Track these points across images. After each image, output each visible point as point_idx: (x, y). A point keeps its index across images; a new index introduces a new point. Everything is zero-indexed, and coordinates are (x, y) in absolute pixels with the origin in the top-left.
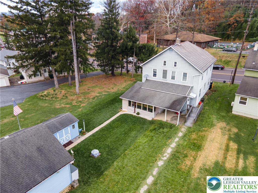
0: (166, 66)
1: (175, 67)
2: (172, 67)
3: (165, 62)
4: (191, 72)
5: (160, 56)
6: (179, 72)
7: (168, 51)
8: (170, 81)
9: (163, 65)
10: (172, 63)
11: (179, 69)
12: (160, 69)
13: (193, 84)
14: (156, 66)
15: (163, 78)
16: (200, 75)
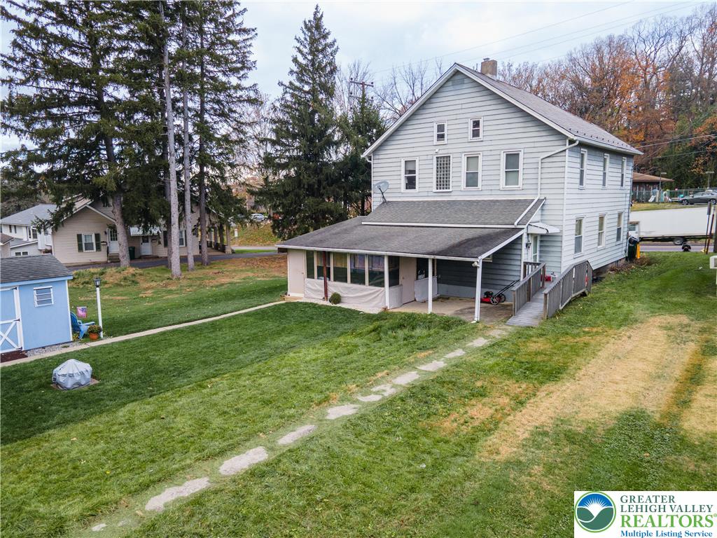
0: (445, 142)
1: (475, 139)
2: (466, 140)
3: (441, 128)
4: (532, 145)
5: (422, 112)
6: (489, 153)
7: (450, 86)
8: (462, 194)
9: (435, 142)
10: (465, 126)
11: (490, 143)
12: (425, 158)
13: (543, 192)
14: (415, 149)
15: (437, 189)
16: (565, 150)
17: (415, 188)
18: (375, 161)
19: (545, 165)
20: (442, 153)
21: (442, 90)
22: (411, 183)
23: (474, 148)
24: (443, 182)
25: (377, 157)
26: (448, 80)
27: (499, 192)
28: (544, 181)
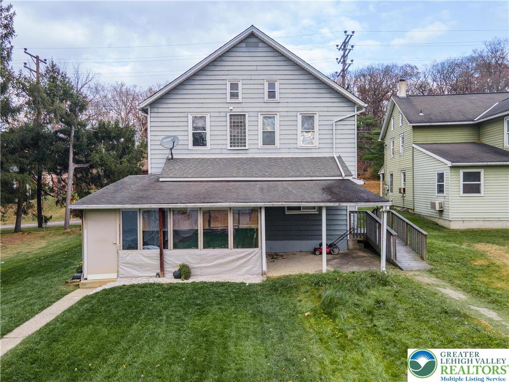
0: (240, 100)
1: (271, 100)
2: (262, 100)
3: (234, 86)
4: (326, 109)
5: (212, 68)
6: (286, 114)
7: (243, 48)
8: (259, 151)
9: (229, 100)
10: (261, 87)
11: (286, 105)
12: (217, 114)
13: (338, 150)
14: (204, 105)
15: (231, 146)
16: (354, 115)
17: (205, 145)
18: (153, 115)
19: (338, 127)
20: (237, 110)
21: (235, 49)
22: (199, 140)
23: (271, 108)
24: (238, 140)
25: (156, 110)
26: (241, 42)
27: (297, 151)
28: (338, 141)
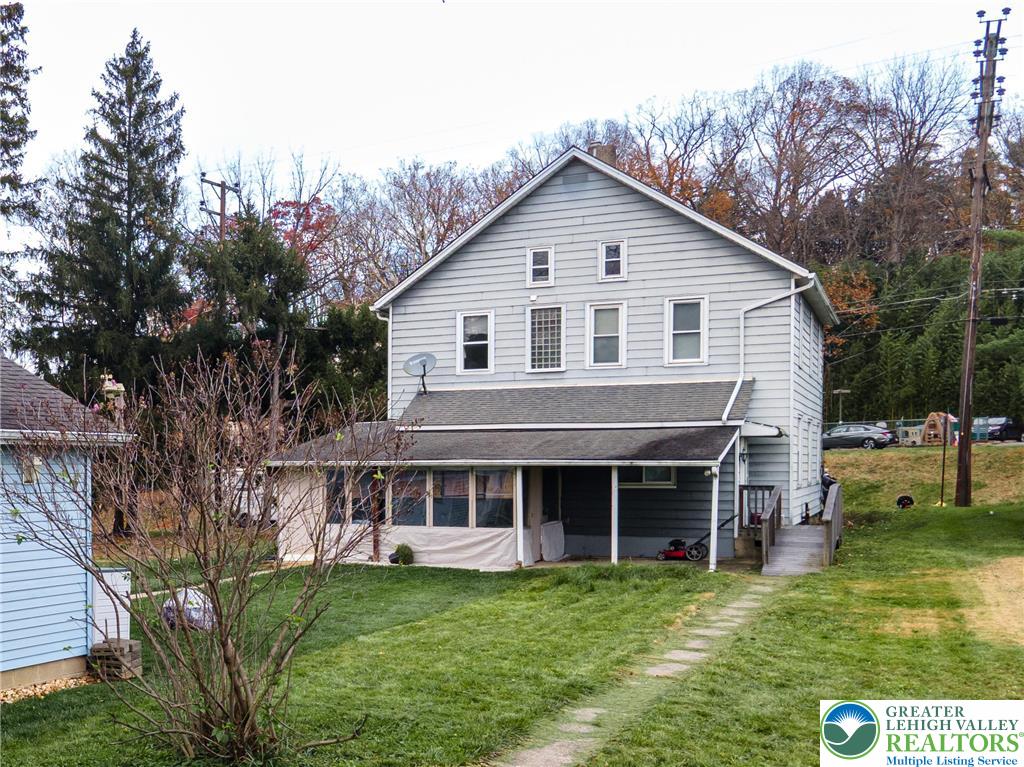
0: (551, 281)
1: (612, 278)
2: (592, 280)
3: (540, 258)
4: (726, 288)
5: (502, 229)
6: (641, 302)
7: (559, 184)
8: (585, 374)
9: (529, 282)
10: (592, 254)
11: (641, 285)
12: (508, 311)
13: (749, 368)
14: (484, 296)
15: (533, 367)
16: (789, 297)
17: (485, 366)
18: (397, 318)
19: (751, 323)
20: (546, 301)
21: (543, 191)
22: (476, 357)
23: (609, 292)
24: (545, 353)
25: (403, 310)
26: (555, 175)
27: (661, 371)
28: (750, 350)
